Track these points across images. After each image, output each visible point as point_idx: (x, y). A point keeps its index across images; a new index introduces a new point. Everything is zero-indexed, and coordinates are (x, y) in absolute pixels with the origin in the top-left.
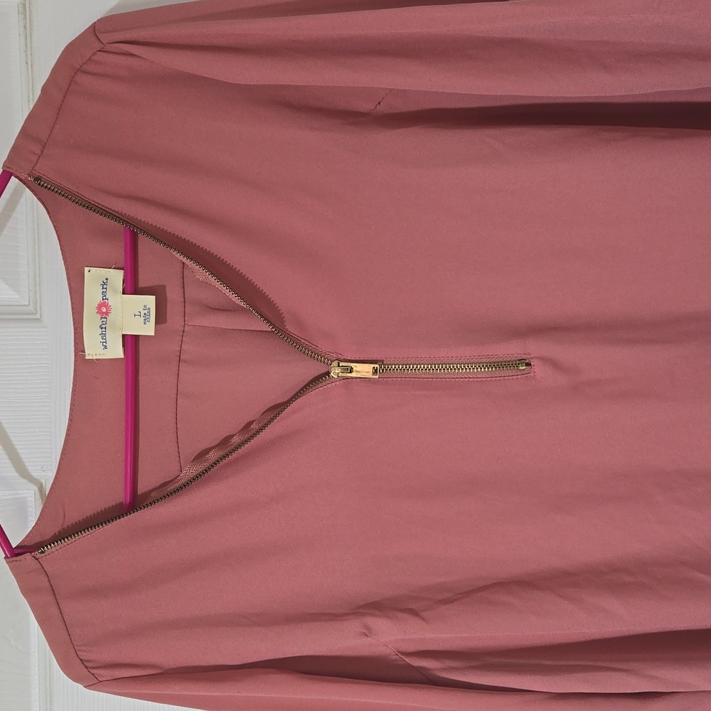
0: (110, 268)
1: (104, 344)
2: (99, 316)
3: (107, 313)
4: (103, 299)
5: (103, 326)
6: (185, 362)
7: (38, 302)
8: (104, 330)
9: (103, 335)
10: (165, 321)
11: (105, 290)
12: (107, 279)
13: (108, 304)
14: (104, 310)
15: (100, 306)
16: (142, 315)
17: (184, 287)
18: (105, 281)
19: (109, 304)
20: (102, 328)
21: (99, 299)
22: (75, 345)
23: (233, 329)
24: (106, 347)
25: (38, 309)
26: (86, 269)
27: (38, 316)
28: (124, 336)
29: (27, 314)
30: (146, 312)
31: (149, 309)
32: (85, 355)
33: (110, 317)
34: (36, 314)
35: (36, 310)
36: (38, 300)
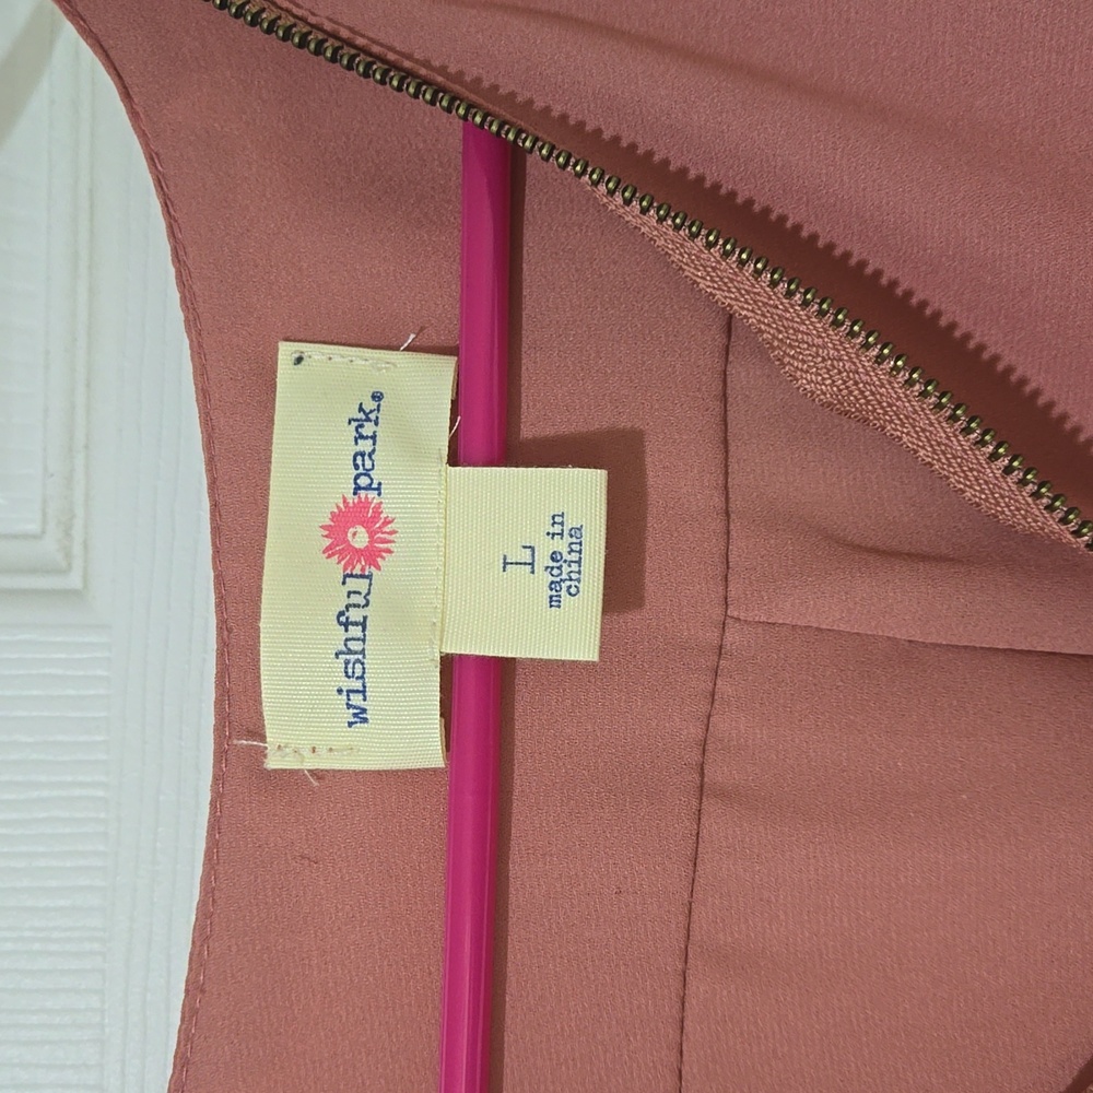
0: (396, 348)
1: (356, 699)
2: (336, 569)
3: (372, 555)
4: (358, 488)
5: (354, 615)
6: (724, 795)
7: (79, 523)
8: (355, 631)
9: (353, 659)
10: (638, 602)
11: (366, 446)
12: (377, 397)
13: (377, 511)
14: (360, 538)
15: (341, 522)
16: (543, 560)
17: (725, 442)
18: (370, 405)
19: (386, 513)
20: (346, 625)
21: (341, 487)
22: (219, 703)
23: (950, 647)
24: (360, 716)
25: (77, 550)
26: (286, 351)
27: (74, 581)
28: (449, 664)
29: (33, 571)
30: (561, 545)
31: (576, 532)
32: (262, 753)
33: (388, 572)
34: (65, 571)
35: (68, 556)
36: (80, 511)
